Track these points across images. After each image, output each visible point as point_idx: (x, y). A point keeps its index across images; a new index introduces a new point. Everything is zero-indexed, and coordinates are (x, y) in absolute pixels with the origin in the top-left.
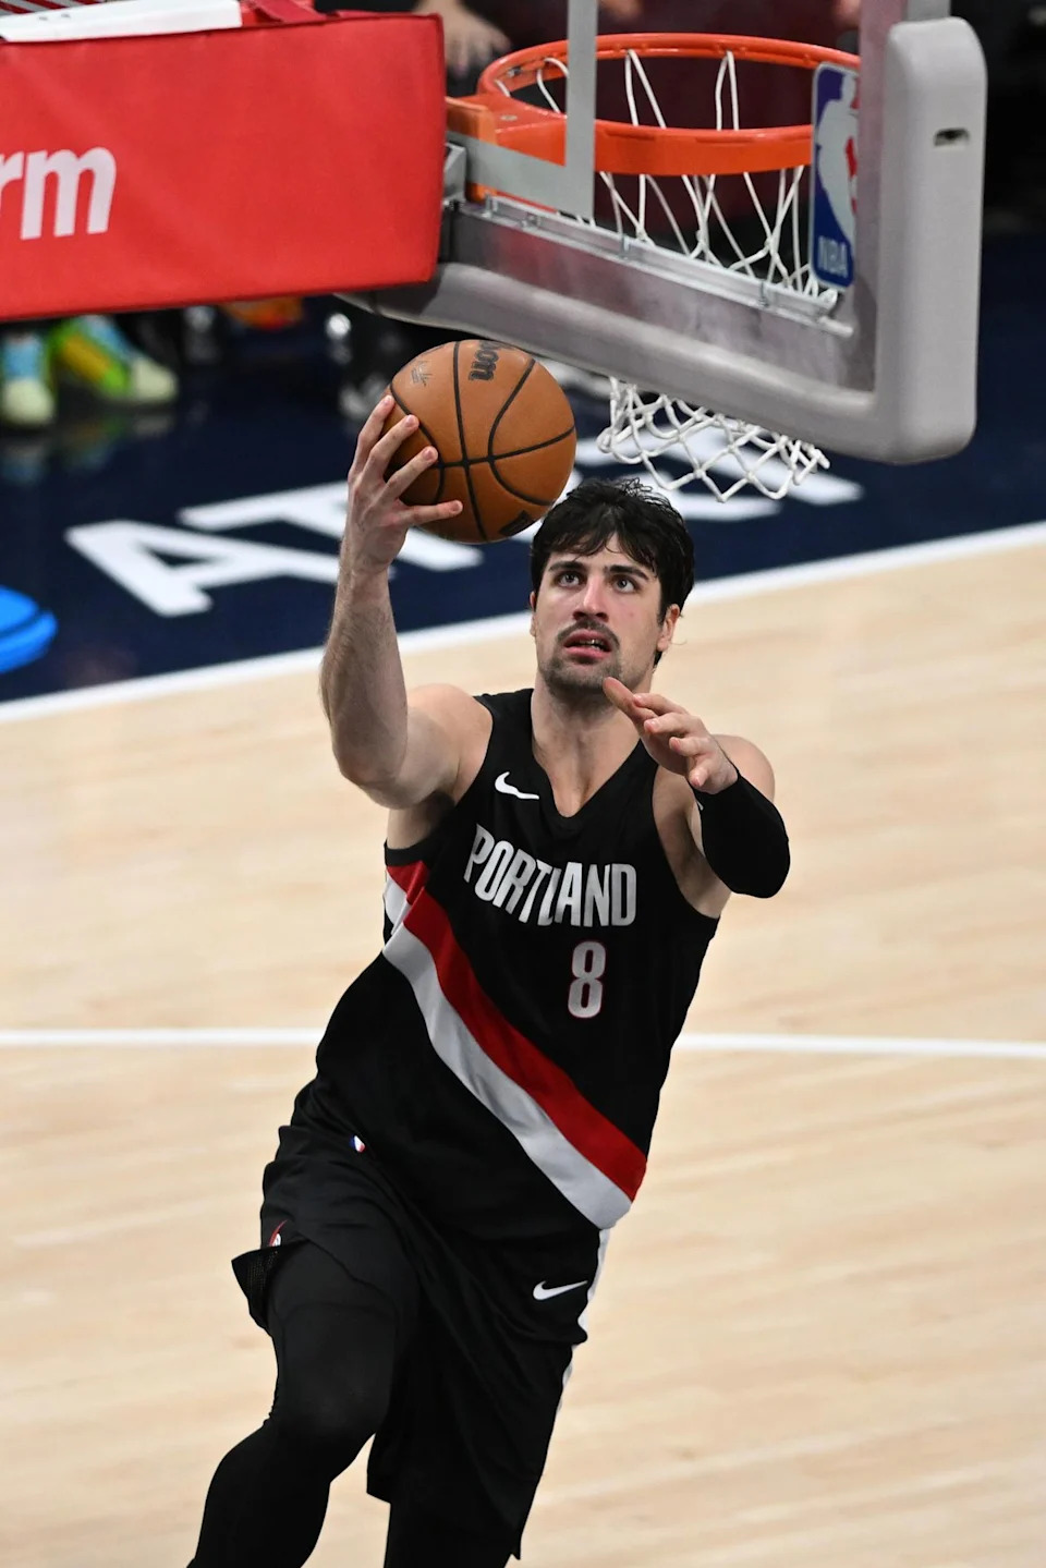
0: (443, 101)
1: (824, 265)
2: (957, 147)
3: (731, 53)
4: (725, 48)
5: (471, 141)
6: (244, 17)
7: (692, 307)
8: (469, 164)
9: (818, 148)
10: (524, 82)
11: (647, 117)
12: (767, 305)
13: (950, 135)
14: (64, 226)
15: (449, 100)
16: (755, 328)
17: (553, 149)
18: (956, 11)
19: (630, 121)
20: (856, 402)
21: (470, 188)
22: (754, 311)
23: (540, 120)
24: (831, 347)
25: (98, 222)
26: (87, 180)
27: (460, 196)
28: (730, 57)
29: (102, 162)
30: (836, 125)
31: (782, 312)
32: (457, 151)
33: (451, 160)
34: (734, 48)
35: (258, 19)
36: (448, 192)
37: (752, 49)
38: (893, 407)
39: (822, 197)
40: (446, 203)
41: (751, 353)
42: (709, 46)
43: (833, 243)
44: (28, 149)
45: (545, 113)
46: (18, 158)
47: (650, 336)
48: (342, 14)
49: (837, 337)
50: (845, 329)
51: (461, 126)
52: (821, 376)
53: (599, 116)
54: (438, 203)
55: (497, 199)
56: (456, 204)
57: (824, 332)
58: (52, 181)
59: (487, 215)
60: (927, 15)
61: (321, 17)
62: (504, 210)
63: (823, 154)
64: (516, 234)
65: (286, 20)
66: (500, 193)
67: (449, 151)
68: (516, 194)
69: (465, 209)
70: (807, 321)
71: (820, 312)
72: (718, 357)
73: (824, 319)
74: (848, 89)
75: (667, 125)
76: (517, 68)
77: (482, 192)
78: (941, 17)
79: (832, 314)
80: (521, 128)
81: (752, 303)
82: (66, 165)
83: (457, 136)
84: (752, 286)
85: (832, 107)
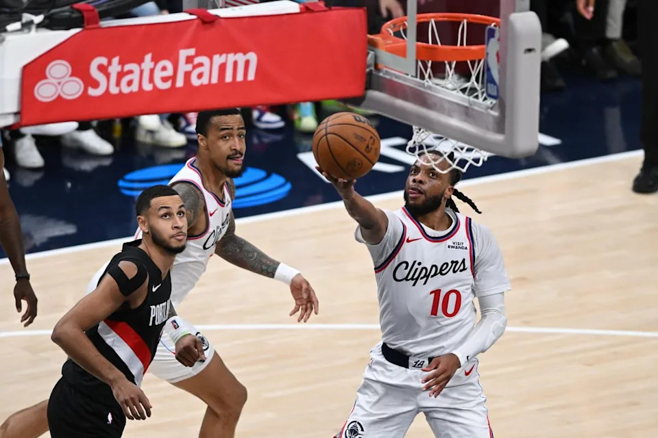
0: (366, 37)
1: (490, 92)
2: (532, 54)
3: (465, 19)
4: (464, 18)
5: (376, 49)
6: (301, 9)
7: (446, 106)
8: (376, 57)
9: (487, 54)
10: (396, 30)
11: (434, 42)
12: (471, 105)
13: (530, 50)
14: (240, 78)
15: (370, 36)
16: (467, 113)
17: (402, 52)
18: (532, 9)
19: (428, 42)
20: (499, 137)
21: (376, 66)
22: (466, 107)
23: (399, 43)
24: (491, 120)
25: (251, 77)
26: (247, 63)
27: (373, 68)
28: (465, 21)
29: (252, 57)
30: (493, 46)
31: (476, 108)
32: (372, 53)
33: (370, 56)
34: (467, 18)
35: (306, 9)
36: (369, 66)
37: (472, 18)
38: (511, 139)
39: (489, 69)
40: (368, 70)
41: (465, 121)
42: (458, 17)
43: (492, 85)
44: (228, 52)
45: (401, 40)
46: (224, 56)
47: (433, 115)
48: (333, 8)
49: (494, 117)
50: (495, 113)
51: (373, 45)
52: (487, 129)
53: (418, 41)
54: (365, 70)
55: (385, 69)
56: (371, 71)
57: (489, 115)
58: (235, 63)
59: (381, 74)
60: (521, 11)
61: (326, 9)
62: (387, 73)
63: (489, 56)
64: (390, 81)
65: (316, 10)
66: (386, 67)
67: (368, 53)
68: (391, 67)
69: (374, 73)
70: (483, 111)
71: (488, 108)
72: (455, 122)
73: (489, 110)
74: (497, 35)
75: (441, 44)
76: (395, 25)
77: (380, 66)
78: (526, 11)
79: (492, 109)
80: (393, 45)
81: (466, 104)
82: (240, 58)
83: (371, 48)
84: (465, 99)
85: (492, 40)
